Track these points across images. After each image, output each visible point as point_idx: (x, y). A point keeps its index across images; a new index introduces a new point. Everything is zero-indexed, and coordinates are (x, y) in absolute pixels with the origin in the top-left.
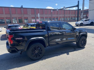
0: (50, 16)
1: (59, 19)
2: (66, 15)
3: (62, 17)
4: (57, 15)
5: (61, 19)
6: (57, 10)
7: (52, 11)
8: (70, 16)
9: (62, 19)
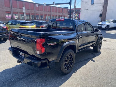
0: (33, 12)
1: (44, 17)
2: (53, 13)
3: (47, 15)
4: (42, 12)
5: (46, 18)
6: (45, 5)
7: (37, 6)
8: (57, 15)
9: (48, 18)
